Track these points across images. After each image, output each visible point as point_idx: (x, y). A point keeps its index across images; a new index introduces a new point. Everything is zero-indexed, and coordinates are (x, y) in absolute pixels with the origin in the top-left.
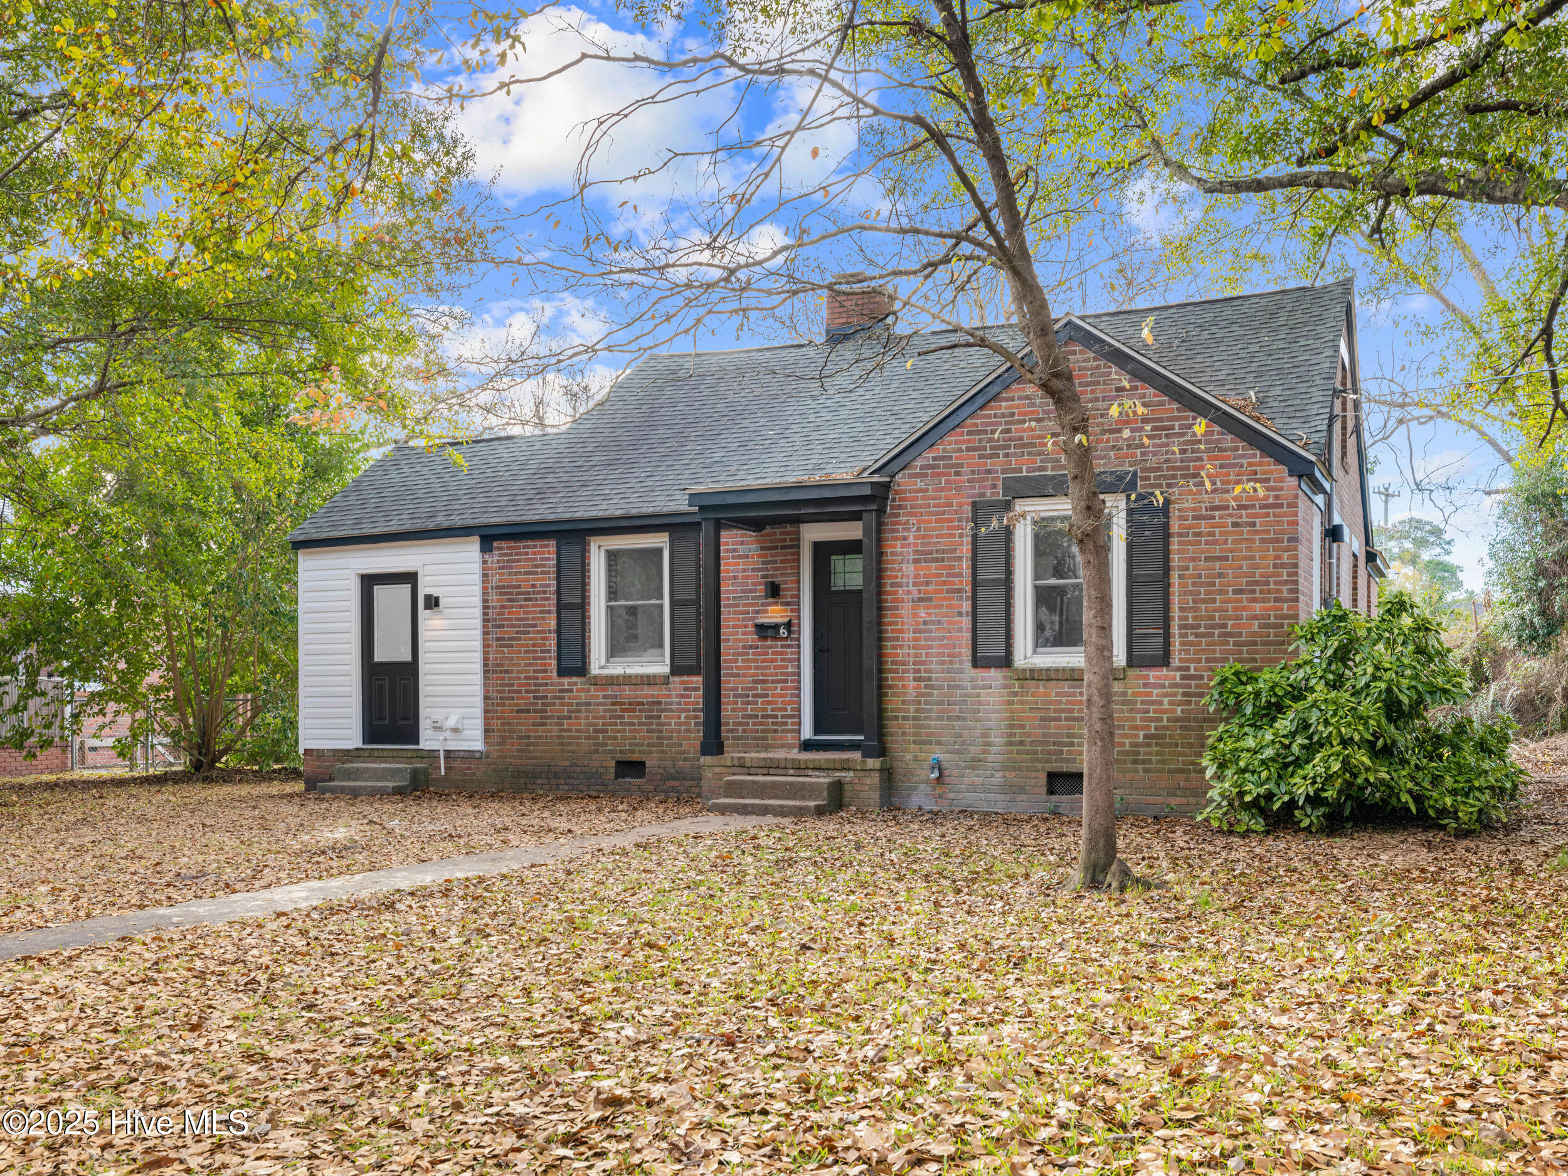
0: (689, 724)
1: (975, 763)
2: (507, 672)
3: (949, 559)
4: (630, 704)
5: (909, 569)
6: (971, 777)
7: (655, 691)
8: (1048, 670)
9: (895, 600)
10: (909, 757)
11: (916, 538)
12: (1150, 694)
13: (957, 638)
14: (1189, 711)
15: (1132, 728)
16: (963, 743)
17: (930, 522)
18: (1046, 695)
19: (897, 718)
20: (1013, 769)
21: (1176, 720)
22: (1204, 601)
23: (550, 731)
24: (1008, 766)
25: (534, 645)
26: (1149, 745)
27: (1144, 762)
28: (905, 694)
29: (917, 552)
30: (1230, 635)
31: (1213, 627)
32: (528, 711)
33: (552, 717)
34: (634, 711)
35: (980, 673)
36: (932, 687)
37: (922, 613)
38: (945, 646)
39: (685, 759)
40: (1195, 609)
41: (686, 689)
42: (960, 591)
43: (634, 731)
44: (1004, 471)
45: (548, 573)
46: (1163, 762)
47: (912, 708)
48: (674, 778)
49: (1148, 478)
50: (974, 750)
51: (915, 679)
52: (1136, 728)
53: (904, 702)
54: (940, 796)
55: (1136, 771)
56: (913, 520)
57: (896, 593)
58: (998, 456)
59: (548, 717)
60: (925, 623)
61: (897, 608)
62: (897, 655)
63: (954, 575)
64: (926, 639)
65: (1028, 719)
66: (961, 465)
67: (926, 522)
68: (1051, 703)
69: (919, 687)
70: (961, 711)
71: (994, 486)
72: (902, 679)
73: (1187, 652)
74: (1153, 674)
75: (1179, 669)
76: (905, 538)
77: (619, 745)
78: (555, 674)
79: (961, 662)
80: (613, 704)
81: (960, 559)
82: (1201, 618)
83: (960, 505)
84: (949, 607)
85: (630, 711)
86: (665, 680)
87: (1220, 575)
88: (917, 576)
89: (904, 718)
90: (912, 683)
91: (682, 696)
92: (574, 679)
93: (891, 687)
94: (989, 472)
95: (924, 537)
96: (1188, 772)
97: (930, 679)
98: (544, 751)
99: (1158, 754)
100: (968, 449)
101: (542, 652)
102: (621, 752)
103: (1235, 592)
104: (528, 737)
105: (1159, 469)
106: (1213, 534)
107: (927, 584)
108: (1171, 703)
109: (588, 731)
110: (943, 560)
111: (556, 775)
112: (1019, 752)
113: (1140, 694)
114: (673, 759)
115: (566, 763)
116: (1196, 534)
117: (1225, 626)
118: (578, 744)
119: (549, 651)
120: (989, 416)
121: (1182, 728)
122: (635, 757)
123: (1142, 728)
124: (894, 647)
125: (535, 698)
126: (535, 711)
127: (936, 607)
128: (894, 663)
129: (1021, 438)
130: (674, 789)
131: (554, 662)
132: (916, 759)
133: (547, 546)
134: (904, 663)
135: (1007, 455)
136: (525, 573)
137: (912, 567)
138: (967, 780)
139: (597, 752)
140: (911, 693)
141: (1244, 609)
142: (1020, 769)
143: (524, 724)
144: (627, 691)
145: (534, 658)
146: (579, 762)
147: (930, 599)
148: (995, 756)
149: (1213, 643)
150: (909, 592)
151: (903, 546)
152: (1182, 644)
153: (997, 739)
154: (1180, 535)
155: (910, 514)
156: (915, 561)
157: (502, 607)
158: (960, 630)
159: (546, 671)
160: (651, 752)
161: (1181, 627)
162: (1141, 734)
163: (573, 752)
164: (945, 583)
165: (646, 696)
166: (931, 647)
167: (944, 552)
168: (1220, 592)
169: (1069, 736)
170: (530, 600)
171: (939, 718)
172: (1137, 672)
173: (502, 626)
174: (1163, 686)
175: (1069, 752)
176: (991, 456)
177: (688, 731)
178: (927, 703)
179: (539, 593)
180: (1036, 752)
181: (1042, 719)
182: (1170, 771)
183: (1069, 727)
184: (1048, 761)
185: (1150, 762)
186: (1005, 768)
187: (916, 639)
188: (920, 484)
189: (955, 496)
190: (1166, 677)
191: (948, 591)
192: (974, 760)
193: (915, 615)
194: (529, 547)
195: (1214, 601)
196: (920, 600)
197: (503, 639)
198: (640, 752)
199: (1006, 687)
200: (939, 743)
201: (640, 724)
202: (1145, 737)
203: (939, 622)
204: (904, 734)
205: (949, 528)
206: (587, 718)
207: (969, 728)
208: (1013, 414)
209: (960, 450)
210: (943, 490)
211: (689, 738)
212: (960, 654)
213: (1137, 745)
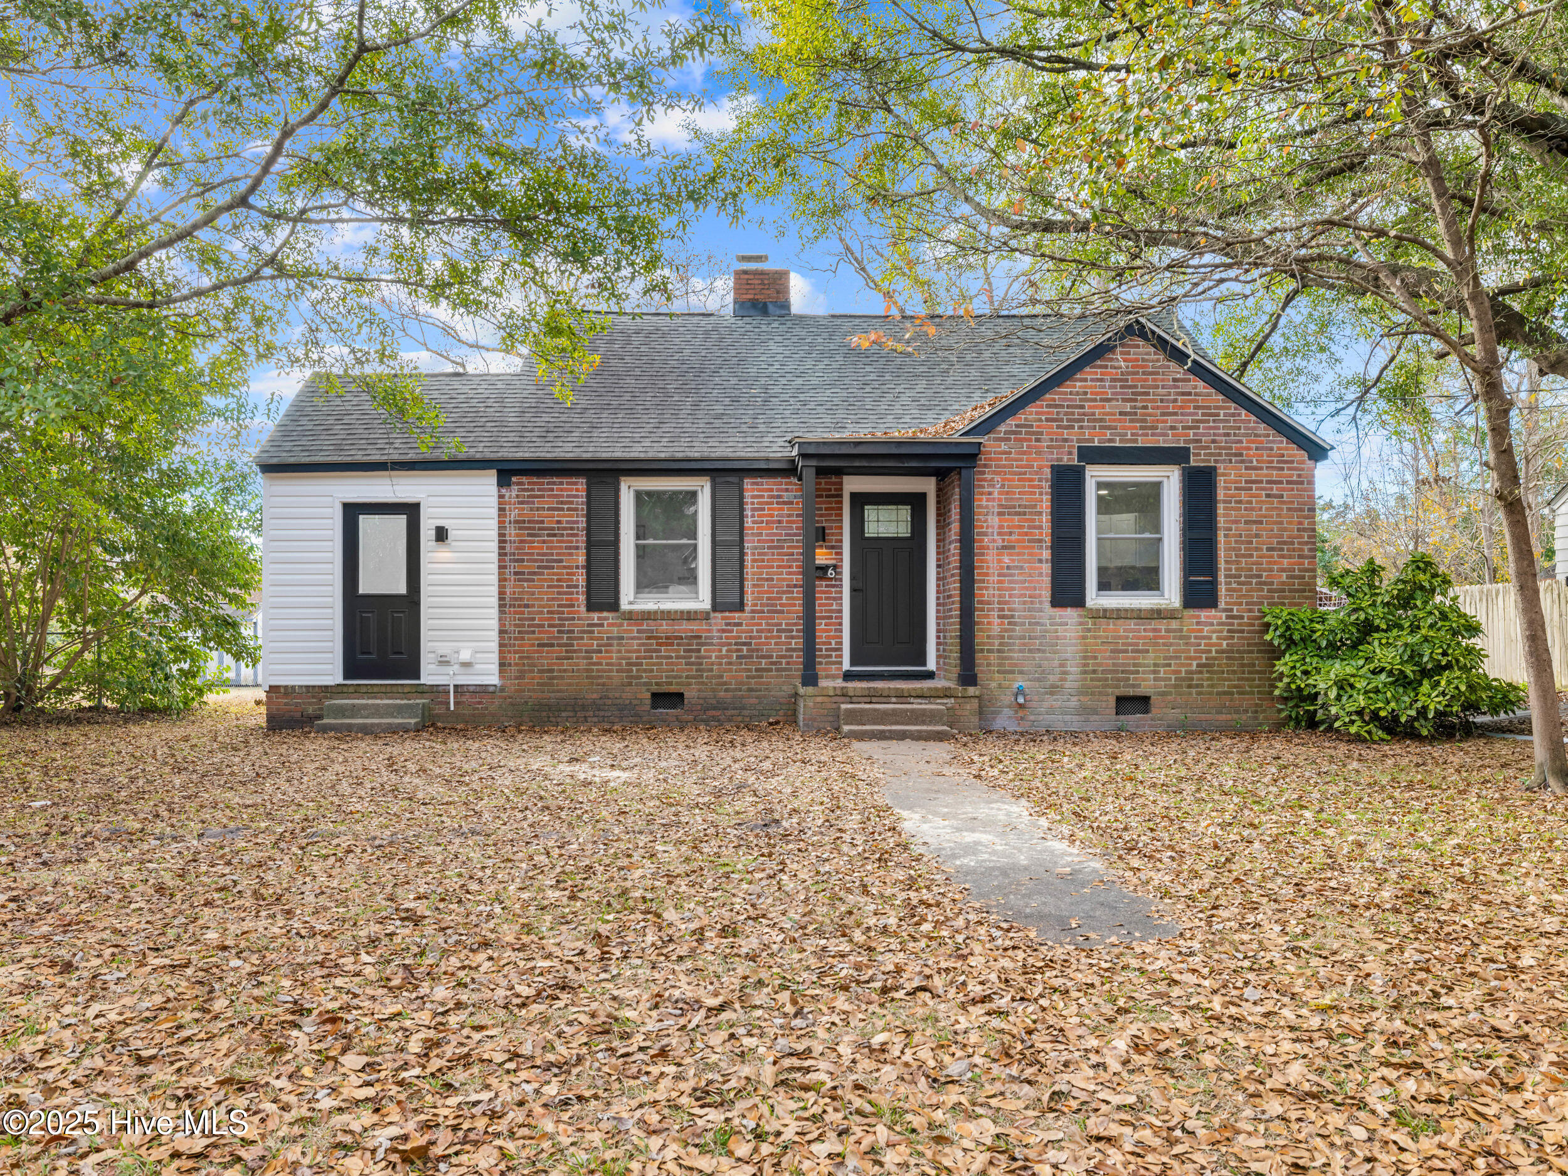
0: (731, 657)
1: (1054, 690)
2: (526, 606)
3: (1031, 513)
4: (667, 638)
5: (994, 520)
6: (1050, 701)
7: (694, 626)
8: (1118, 610)
9: (982, 548)
10: (993, 685)
11: (1000, 493)
12: (1201, 631)
13: (1038, 582)
14: (1232, 645)
15: (1187, 658)
16: (1043, 672)
17: (1013, 480)
18: (1115, 631)
19: (982, 651)
20: (1085, 694)
21: (1223, 652)
22: (1244, 556)
23: (577, 665)
24: (1082, 692)
25: (559, 580)
26: (1201, 672)
27: (1197, 686)
28: (989, 630)
29: (1000, 506)
30: (1265, 583)
31: (1251, 577)
32: (552, 645)
33: (580, 651)
34: (672, 644)
35: (1058, 612)
36: (1015, 624)
37: (1006, 559)
38: (1026, 588)
39: (726, 690)
40: (1238, 563)
41: (727, 624)
42: (1040, 541)
43: (672, 664)
44: (1079, 441)
45: (576, 509)
46: (1212, 686)
47: (997, 642)
48: (715, 708)
49: (1199, 454)
50: (1053, 679)
51: (999, 617)
52: (1190, 658)
53: (989, 637)
54: (1022, 718)
55: (1190, 694)
56: (997, 478)
57: (982, 541)
58: (1073, 427)
59: (575, 651)
60: (1008, 568)
61: (983, 554)
62: (983, 595)
63: (1035, 527)
64: (1010, 582)
65: (1100, 651)
66: (1041, 433)
67: (1009, 480)
68: (1120, 637)
69: (1002, 624)
70: (1041, 644)
71: (1070, 453)
72: (987, 616)
73: (1231, 596)
74: (1204, 614)
75: (1225, 610)
76: (990, 493)
77: (655, 677)
78: (583, 609)
79: (1041, 603)
80: (649, 638)
81: (1040, 513)
82: (1242, 569)
83: (1040, 467)
84: (1030, 554)
85: (667, 644)
86: (705, 616)
87: (1257, 536)
88: (1001, 527)
89: (989, 651)
90: (997, 621)
91: (724, 631)
92: (605, 614)
93: (979, 623)
94: (1066, 440)
95: (1007, 493)
96: (1232, 694)
97: (1012, 617)
98: (570, 685)
99: (1208, 679)
100: (1047, 420)
101: (568, 587)
102: (657, 684)
103: (1268, 549)
104: (552, 671)
105: (1208, 448)
106: (1250, 502)
107: (1011, 534)
108: (1218, 638)
109: (620, 664)
110: (1025, 514)
111: (584, 708)
112: (1092, 680)
113: (1193, 631)
114: (714, 690)
115: (595, 696)
116: (1237, 502)
117: (1260, 576)
118: (609, 678)
119: (577, 586)
120: (1066, 393)
121: (1228, 658)
122: (673, 689)
123: (1195, 658)
124: (981, 589)
125: (559, 632)
126: (559, 645)
127: (1019, 554)
128: (980, 602)
129: (1093, 414)
130: (714, 718)
131: (582, 598)
132: (1000, 686)
133: (576, 483)
134: (989, 603)
135: (1081, 427)
136: (549, 509)
137: (996, 519)
138: (1046, 704)
139: (630, 684)
140: (996, 629)
141: (1275, 563)
142: (1093, 694)
143: (546, 658)
144: (664, 626)
145: (559, 593)
146: (611, 695)
147: (1013, 547)
148: (1071, 684)
149: (1251, 590)
150: (994, 541)
151: (988, 500)
152: (1227, 590)
153: (1073, 669)
154: (1225, 502)
155: (994, 473)
156: (1000, 514)
157: (521, 542)
158: (1041, 575)
159: (573, 606)
160: (690, 684)
161: (1226, 576)
162: (1195, 663)
163: (604, 684)
164: (1026, 534)
165: (685, 631)
166: (1013, 589)
167: (1025, 507)
168: (1257, 549)
169: (1135, 665)
170: (555, 535)
171: (1021, 651)
172: (1191, 612)
173: (523, 561)
174: (1212, 624)
175: (1135, 679)
176: (1067, 427)
177: (730, 663)
178: (1010, 637)
179: (565, 529)
180: (1106, 679)
181: (1112, 651)
182: (1218, 693)
183: (1134, 658)
184: (1118, 687)
185: (1202, 686)
186: (1080, 693)
187: (999, 582)
188: (1004, 447)
189: (1035, 460)
190: (1215, 617)
191: (1029, 541)
192: (1053, 686)
193: (999, 561)
194: (554, 483)
195: (1251, 556)
196: (1004, 548)
197: (523, 573)
198: (678, 684)
199: (1081, 624)
200: (1021, 672)
201: (677, 657)
202: (1198, 665)
203: (1022, 568)
204: (989, 665)
205: (1030, 486)
206: (619, 651)
207: (1047, 659)
208: (1086, 393)
209: (1040, 420)
210: (1024, 453)
211: (730, 670)
212: (1040, 596)
213: (1191, 672)
